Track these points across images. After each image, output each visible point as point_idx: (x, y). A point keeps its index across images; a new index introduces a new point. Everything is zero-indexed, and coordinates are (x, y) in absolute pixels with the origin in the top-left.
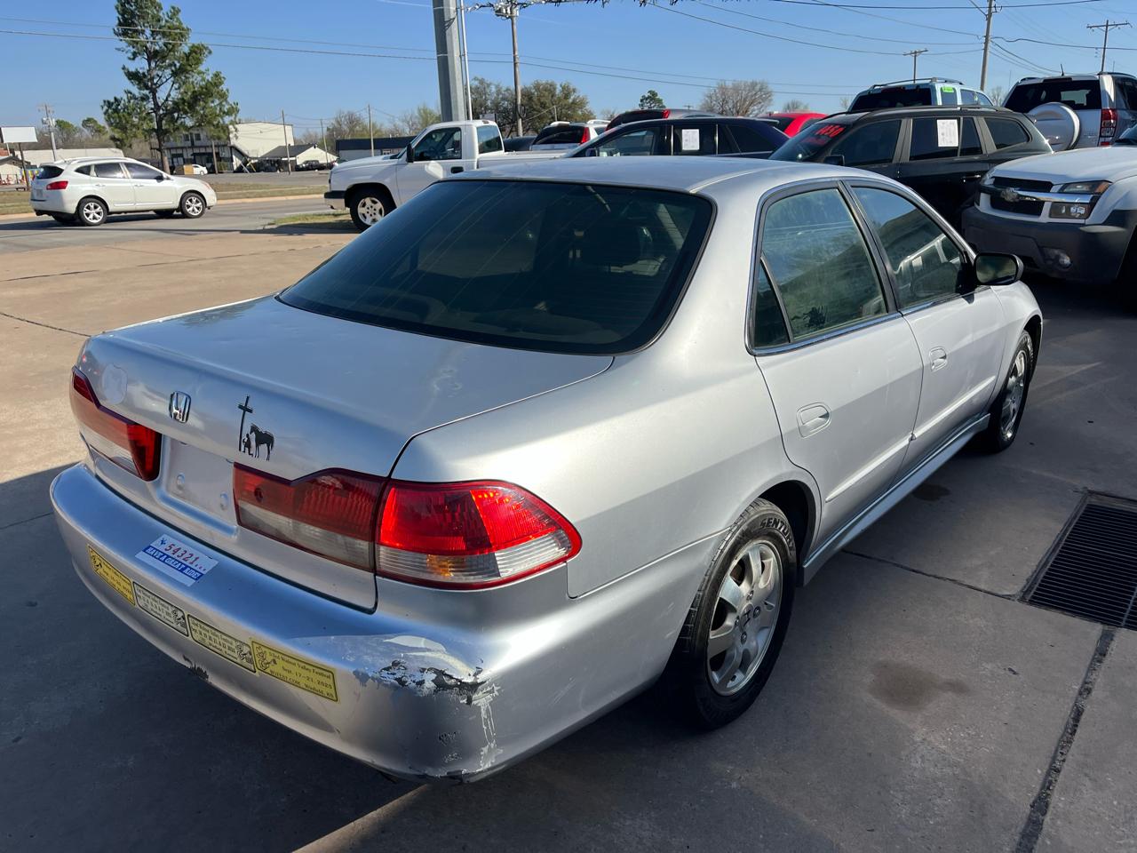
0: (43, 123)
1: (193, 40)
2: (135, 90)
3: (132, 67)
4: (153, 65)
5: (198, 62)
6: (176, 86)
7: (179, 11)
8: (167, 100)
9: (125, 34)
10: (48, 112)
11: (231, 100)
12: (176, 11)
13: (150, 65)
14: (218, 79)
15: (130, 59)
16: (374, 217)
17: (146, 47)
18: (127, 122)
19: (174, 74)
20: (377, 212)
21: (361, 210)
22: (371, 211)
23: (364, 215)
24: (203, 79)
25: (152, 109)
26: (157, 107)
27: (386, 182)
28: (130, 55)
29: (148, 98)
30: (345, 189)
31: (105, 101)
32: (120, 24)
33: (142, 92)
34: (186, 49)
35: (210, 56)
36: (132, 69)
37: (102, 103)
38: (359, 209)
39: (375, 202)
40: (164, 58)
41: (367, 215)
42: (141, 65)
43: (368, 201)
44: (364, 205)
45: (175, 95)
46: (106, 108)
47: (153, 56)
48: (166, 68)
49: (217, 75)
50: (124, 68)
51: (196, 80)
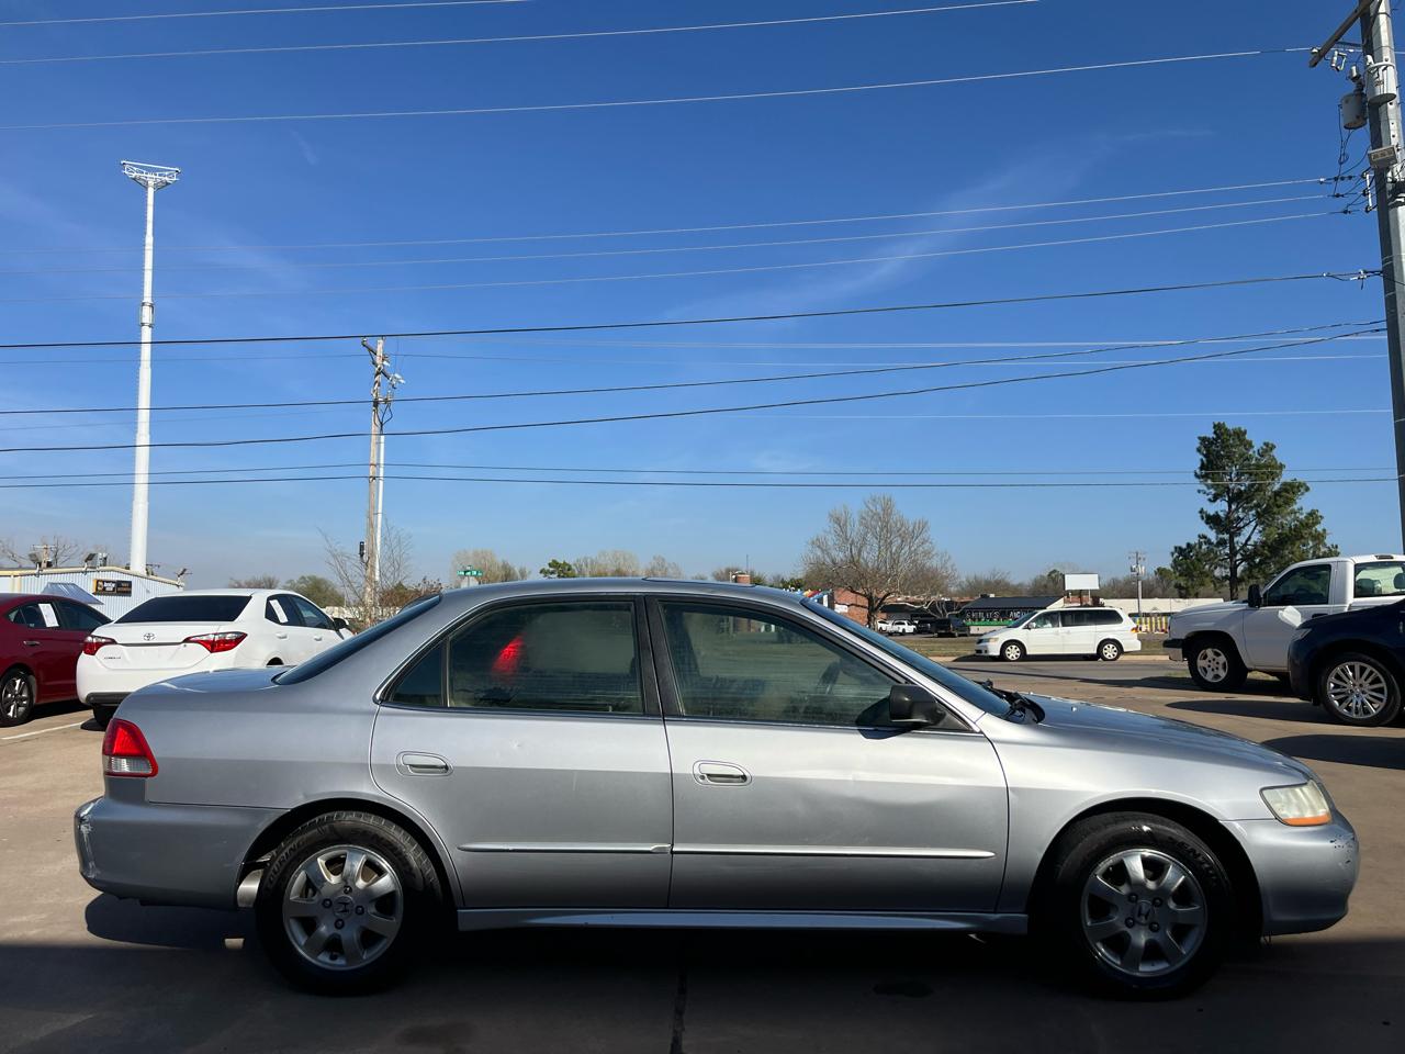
0: (1132, 570)
1: (1286, 477)
2: (1212, 535)
3: (1211, 509)
4: (1233, 507)
5: (1289, 502)
6: (1259, 528)
7: (1273, 447)
8: (1246, 544)
9: (1205, 477)
10: (1138, 559)
11: (1329, 541)
12: (1269, 447)
13: (1230, 507)
14: (1314, 517)
15: (1210, 500)
16: (1216, 672)
17: (1228, 488)
18: (1195, 569)
19: (1258, 515)
20: (1220, 667)
21: (1201, 663)
22: (1213, 665)
23: (1205, 669)
24: (1297, 519)
25: (1227, 554)
26: (1233, 552)
27: (1231, 630)
28: (1210, 496)
29: (1225, 543)
30: (1183, 638)
31: (1176, 548)
32: (1201, 468)
33: (1221, 536)
34: (1277, 487)
35: (1306, 494)
36: (1212, 513)
37: (1173, 550)
38: (1199, 661)
39: (1218, 655)
40: (1249, 499)
41: (1209, 670)
42: (1221, 507)
43: (1209, 652)
44: (1205, 657)
45: (1256, 538)
46: (1176, 554)
47: (1236, 498)
48: (1251, 509)
49: (1312, 514)
50: (1201, 511)
51: (1287, 521)
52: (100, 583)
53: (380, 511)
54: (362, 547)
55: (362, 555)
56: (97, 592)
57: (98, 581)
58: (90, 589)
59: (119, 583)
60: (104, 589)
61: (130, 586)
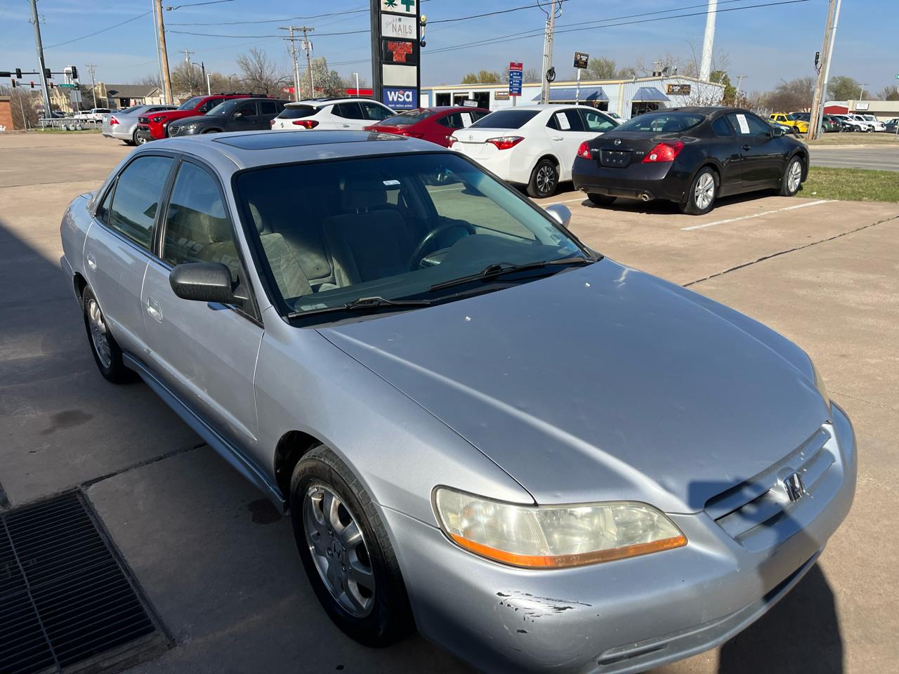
52: (671, 87)
53: (835, 26)
54: (817, 57)
55: (816, 63)
56: (669, 93)
57: (669, 85)
58: (664, 92)
59: (683, 87)
60: (673, 90)
61: (690, 88)
